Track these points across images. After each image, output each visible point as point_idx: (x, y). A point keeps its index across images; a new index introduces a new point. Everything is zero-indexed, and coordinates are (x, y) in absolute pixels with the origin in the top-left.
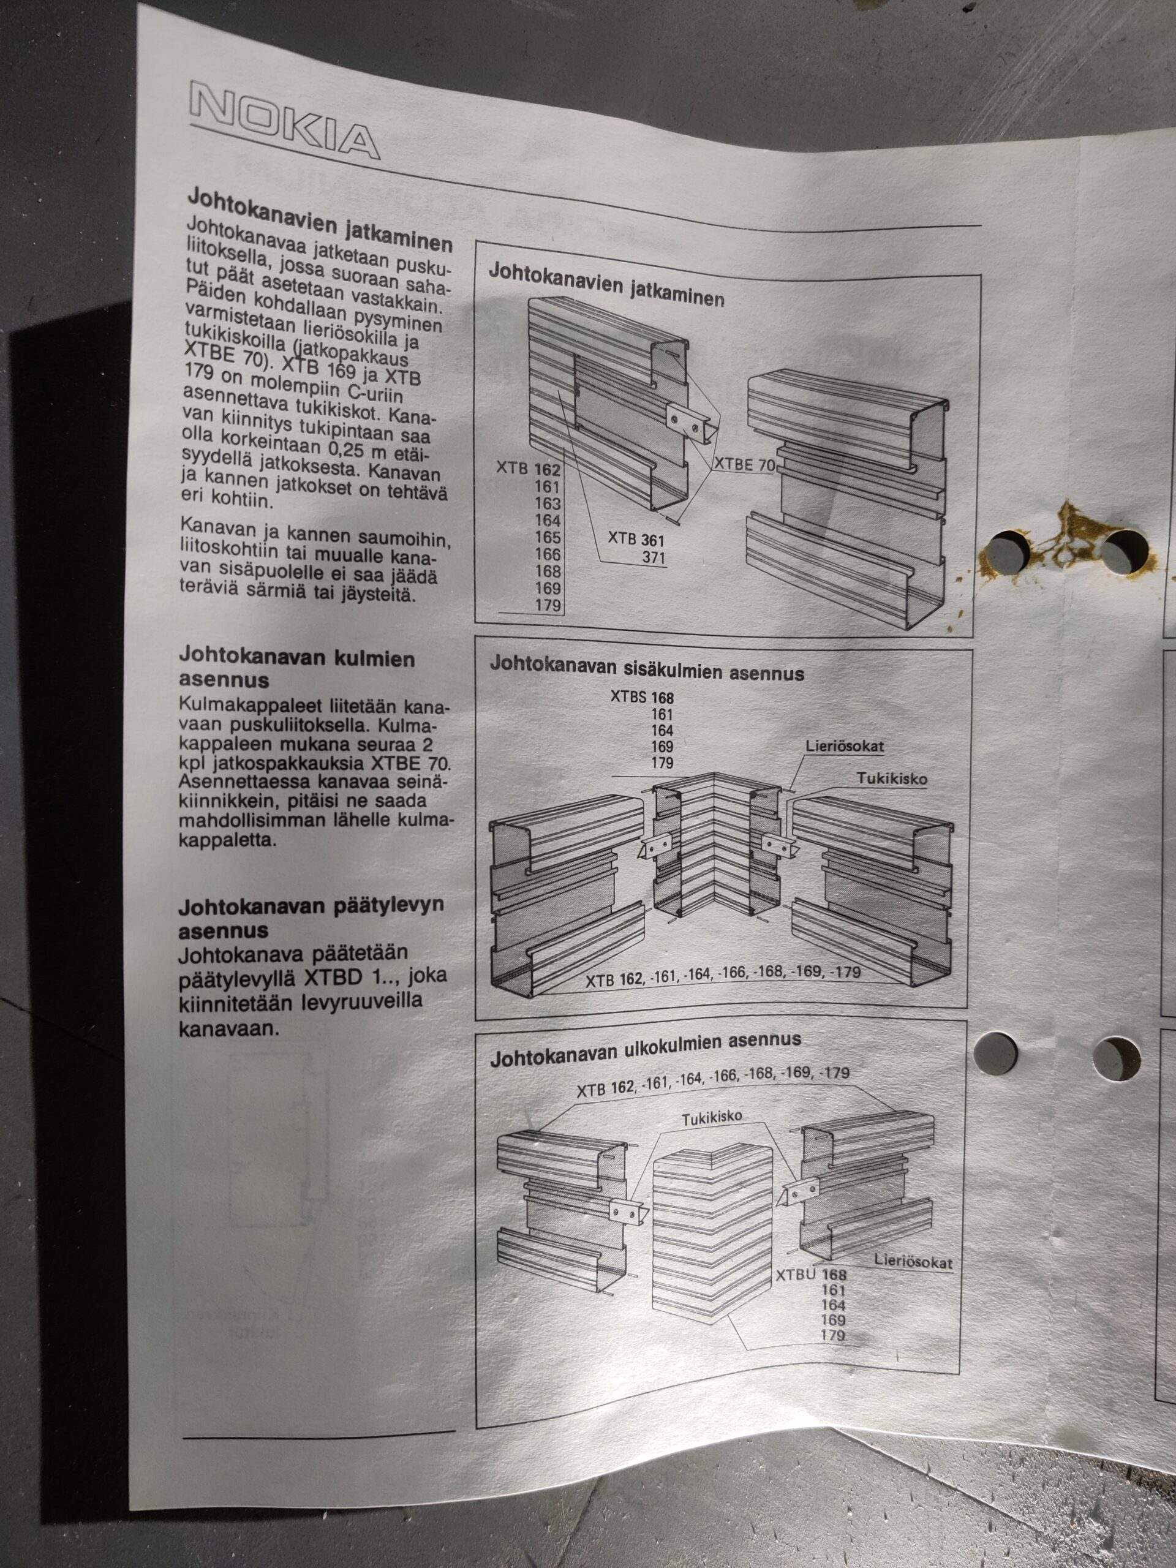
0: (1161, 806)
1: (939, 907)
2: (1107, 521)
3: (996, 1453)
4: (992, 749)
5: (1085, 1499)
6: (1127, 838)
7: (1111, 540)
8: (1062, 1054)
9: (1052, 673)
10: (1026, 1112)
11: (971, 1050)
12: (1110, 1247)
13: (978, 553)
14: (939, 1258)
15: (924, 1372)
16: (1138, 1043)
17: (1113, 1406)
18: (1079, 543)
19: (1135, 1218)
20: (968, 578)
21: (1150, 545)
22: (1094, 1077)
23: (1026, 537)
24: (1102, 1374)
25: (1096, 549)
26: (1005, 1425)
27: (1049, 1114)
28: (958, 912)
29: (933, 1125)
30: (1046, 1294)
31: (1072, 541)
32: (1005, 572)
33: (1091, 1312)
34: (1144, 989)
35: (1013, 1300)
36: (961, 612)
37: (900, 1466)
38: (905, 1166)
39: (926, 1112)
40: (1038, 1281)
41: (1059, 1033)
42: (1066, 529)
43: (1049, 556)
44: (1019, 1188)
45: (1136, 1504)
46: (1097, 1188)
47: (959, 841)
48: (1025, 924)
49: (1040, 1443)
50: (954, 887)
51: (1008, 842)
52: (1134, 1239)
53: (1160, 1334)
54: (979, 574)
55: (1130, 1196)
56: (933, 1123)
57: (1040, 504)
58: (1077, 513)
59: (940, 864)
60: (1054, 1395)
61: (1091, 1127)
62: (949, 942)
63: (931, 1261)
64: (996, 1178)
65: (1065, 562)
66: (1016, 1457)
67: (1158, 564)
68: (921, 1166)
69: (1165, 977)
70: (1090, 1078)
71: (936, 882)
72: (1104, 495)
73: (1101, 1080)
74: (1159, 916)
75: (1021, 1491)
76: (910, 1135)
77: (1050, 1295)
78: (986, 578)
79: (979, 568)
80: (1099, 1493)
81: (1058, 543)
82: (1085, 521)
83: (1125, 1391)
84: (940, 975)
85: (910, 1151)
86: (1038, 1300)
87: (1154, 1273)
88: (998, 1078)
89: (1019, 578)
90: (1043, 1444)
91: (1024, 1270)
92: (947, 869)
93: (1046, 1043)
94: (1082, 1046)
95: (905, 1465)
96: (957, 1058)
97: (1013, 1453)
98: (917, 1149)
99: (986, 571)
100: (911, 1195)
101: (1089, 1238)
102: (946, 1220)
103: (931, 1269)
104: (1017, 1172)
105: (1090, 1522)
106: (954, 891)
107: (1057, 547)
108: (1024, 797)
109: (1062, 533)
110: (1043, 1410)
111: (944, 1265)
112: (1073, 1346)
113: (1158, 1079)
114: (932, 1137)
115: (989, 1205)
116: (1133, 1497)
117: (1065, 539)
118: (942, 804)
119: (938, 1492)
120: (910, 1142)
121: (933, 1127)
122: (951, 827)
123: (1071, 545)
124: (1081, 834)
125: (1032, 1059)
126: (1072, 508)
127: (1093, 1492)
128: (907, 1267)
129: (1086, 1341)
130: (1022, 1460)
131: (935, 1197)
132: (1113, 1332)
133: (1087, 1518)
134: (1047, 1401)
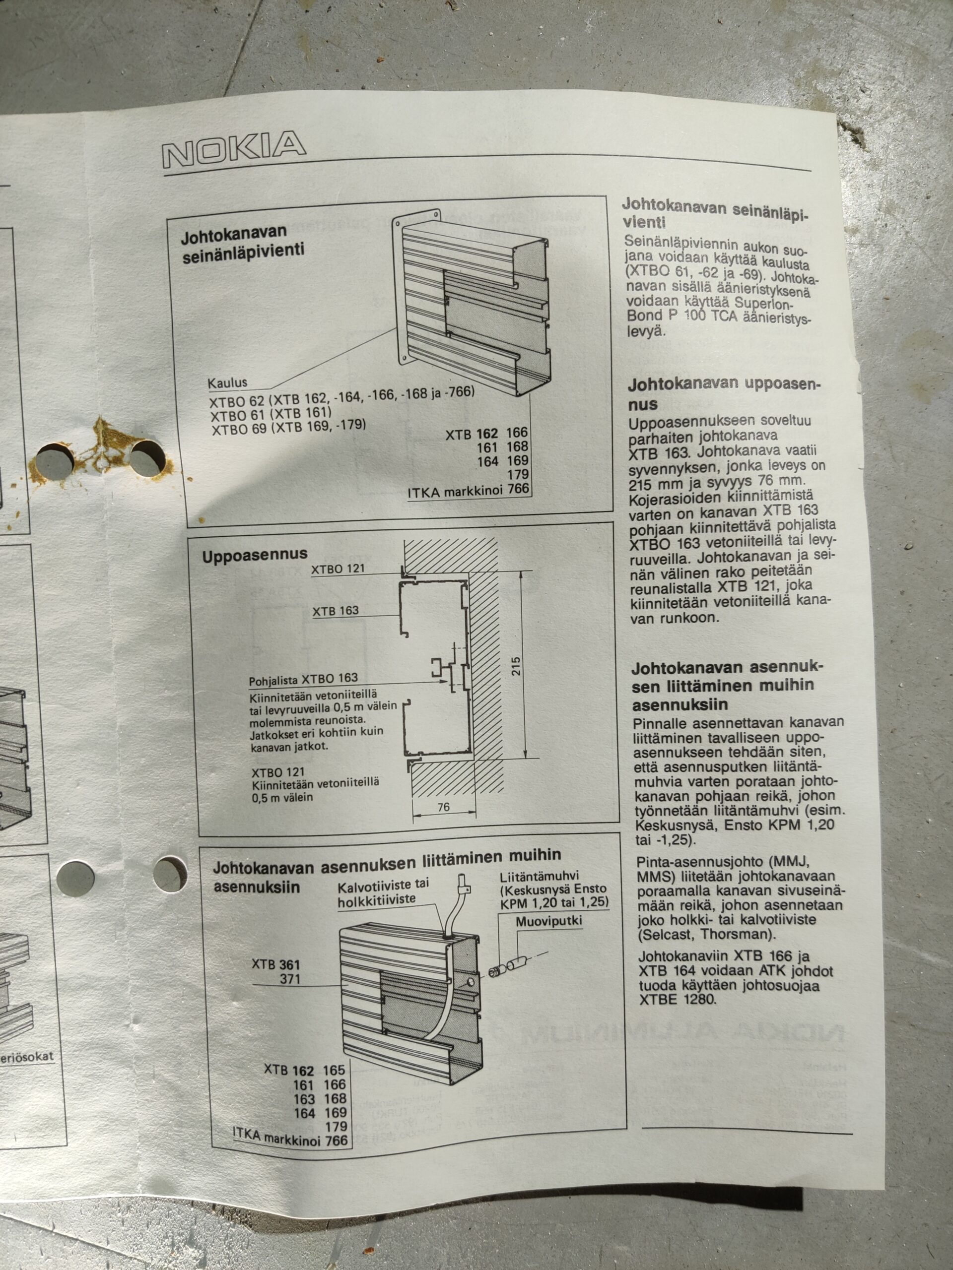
0: (191, 666)
1: (17, 761)
2: (132, 433)
3: (107, 1205)
4: (55, 627)
5: (181, 1231)
6: (167, 693)
7: (136, 449)
8: (129, 873)
9: (100, 560)
10: (105, 924)
11: (54, 877)
12: (175, 1028)
13: (28, 462)
14: (42, 1051)
15: (39, 1148)
16: (183, 859)
17: (185, 1156)
18: (113, 452)
19: (191, 1003)
20: (21, 484)
21: (165, 452)
22: (155, 891)
23: (69, 448)
24: (176, 1131)
25: (125, 456)
26: (108, 1182)
27: (121, 924)
28: (34, 764)
29: (27, 943)
30: (131, 1072)
31: (107, 450)
32: (52, 479)
33: (166, 1082)
34: (186, 815)
35: (106, 1079)
36: (18, 514)
37: (29, 1227)
38: (7, 979)
39: (21, 933)
40: (124, 1062)
41: (125, 857)
42: (102, 440)
43: (89, 463)
44: (103, 987)
45: (221, 1228)
46: (163, 981)
47: (30, 705)
48: (92, 770)
49: (136, 1192)
50: (29, 743)
51: (73, 703)
52: (191, 1019)
53: (213, 1094)
54: (30, 481)
55: (186, 985)
56: (27, 941)
57: (78, 421)
58: (109, 427)
59: (16, 725)
60: (143, 1152)
61: (156, 931)
62: (28, 790)
63: (35, 1055)
64: (84, 981)
65: (103, 469)
66: (123, 1206)
67: (174, 468)
68: (19, 978)
69: (200, 805)
70: (151, 891)
71: (14, 741)
72: (128, 412)
73: (161, 893)
74: (193, 755)
75: (129, 1233)
76: (9, 953)
77: (134, 1072)
78: (37, 483)
79: (29, 475)
80: (192, 1225)
81: (96, 452)
82: (115, 433)
83: (192, 1142)
84: (23, 818)
85: (10, 966)
86: (125, 1077)
87: (205, 1045)
88: (78, 898)
89: (66, 483)
90: (138, 1193)
91: (112, 1054)
92: (22, 729)
93: (117, 866)
94: (145, 866)
95: (33, 1226)
96: (43, 885)
97: (121, 1203)
98: (15, 965)
99: (36, 477)
100: (13, 1003)
101: (160, 1022)
102: (44, 1021)
103: (35, 1062)
104: (100, 974)
105: (186, 1249)
106: (29, 747)
107: (95, 456)
108: (85, 665)
109: (99, 444)
110: (136, 1165)
111: (46, 1057)
112: (155, 1111)
113: (199, 887)
114: (27, 953)
115: (79, 1004)
116: (219, 1223)
117: (102, 448)
118: (12, 676)
119: (62, 1245)
120: (9, 958)
121: (28, 944)
122: (22, 693)
123: (106, 454)
124: (133, 692)
125: (106, 880)
126: (104, 423)
127: (186, 1225)
128: (16, 1063)
129: (164, 1105)
130: (129, 1207)
131: (34, 1002)
132: (181, 1097)
133: (184, 1246)
134: (138, 1158)
